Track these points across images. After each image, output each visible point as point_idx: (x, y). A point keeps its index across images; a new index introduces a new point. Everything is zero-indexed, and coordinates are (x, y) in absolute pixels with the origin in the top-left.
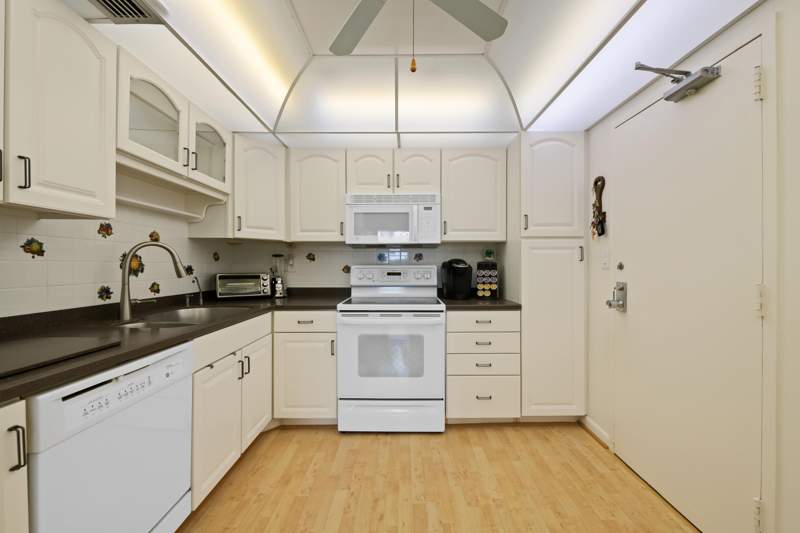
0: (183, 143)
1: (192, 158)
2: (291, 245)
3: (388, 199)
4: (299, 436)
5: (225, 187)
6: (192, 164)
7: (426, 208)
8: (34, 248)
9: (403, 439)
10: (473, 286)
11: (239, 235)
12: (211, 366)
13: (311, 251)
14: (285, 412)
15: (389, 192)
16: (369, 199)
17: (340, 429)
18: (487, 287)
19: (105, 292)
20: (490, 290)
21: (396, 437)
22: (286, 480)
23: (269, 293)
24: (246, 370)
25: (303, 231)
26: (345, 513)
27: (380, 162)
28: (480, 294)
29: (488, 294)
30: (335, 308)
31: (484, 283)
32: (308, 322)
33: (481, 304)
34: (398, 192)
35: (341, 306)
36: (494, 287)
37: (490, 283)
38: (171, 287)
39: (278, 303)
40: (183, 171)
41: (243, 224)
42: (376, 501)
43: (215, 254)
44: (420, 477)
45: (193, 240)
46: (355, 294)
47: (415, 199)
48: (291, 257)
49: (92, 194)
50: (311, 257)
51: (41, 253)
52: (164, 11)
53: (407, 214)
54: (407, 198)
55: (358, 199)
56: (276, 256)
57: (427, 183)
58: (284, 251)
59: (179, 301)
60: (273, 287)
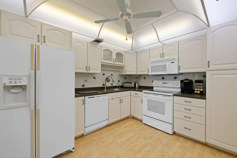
0: (113, 58)
1: (115, 60)
2: (140, 75)
3: (160, 61)
4: (135, 121)
5: (123, 64)
6: (115, 61)
7: (172, 63)
8: (94, 78)
9: (158, 131)
10: (193, 89)
11: (126, 74)
12: (113, 99)
13: (145, 77)
14: (134, 115)
15: (161, 59)
16: (155, 62)
17: (143, 122)
18: (198, 90)
19: (103, 85)
20: (200, 91)
21: (156, 130)
22: (126, 127)
23: (134, 87)
24: (121, 102)
25: (140, 72)
26: (131, 137)
27: (159, 51)
28: (196, 92)
29: (199, 92)
30: (142, 91)
31: (197, 88)
32: (137, 94)
33: (196, 96)
34: (164, 58)
35: (144, 91)
36: (202, 90)
37: (200, 88)
38: (115, 84)
39: (137, 89)
40: (113, 63)
41: (127, 71)
42: (139, 138)
43: (125, 78)
44: (153, 140)
45: (120, 75)
46: (154, 89)
47: (168, 60)
48: (140, 78)
49: (97, 70)
50: (145, 78)
51: (95, 78)
52: (103, 40)
53: (166, 65)
54: (166, 60)
55: (152, 62)
56: (136, 78)
57: (174, 54)
58: (139, 77)
59: (116, 87)
60: (135, 85)
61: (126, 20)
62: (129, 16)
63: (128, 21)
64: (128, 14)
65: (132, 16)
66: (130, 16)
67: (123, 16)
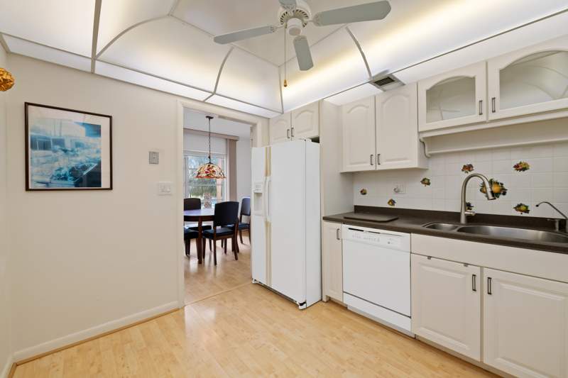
1: (491, 103)
6: (491, 109)
8: (426, 182)
12: (429, 257)
19: (467, 205)
40: (482, 118)
51: (429, 184)
61: (294, 31)
62: (303, 21)
63: (302, 33)
64: (300, 14)
65: (310, 18)
66: (305, 20)
67: (287, 20)
